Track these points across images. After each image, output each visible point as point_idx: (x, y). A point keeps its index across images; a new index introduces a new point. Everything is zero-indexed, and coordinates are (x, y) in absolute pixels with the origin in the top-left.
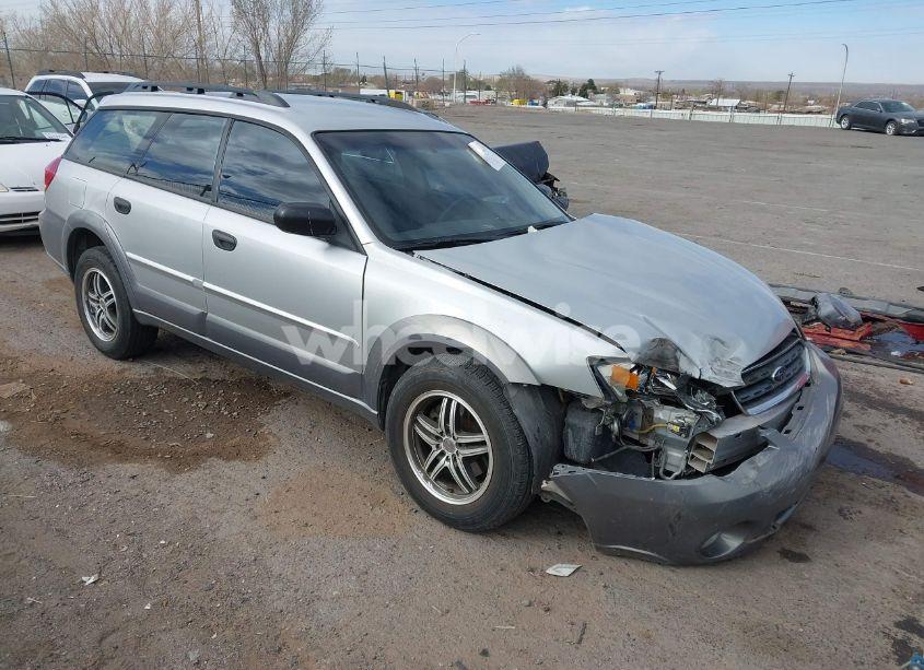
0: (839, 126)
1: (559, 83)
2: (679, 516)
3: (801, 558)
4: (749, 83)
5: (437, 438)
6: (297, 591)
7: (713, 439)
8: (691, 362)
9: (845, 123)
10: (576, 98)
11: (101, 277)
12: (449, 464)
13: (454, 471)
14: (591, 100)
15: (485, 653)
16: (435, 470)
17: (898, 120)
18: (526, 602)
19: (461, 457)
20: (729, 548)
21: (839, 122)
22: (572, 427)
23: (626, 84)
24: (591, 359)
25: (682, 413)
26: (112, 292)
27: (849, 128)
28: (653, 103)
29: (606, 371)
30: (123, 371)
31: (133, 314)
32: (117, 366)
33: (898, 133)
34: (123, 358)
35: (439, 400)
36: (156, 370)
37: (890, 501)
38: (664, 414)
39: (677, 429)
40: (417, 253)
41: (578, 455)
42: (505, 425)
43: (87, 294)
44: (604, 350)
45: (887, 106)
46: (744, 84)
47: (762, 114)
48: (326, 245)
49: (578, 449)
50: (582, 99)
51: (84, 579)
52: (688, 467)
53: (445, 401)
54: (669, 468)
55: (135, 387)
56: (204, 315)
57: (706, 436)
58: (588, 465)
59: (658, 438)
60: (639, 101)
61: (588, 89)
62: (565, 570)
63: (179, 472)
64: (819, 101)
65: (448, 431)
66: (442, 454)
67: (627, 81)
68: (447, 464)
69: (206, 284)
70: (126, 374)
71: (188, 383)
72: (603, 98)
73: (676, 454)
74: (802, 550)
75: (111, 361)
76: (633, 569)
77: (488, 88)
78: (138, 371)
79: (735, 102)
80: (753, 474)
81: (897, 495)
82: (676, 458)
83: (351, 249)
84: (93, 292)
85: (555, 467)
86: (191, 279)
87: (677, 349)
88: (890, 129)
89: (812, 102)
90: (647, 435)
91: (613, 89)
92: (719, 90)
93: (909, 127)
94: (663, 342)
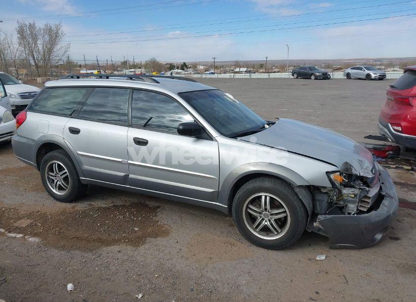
0: (293, 77)
1: (171, 64)
2: (366, 228)
3: (397, 239)
4: (249, 61)
5: (260, 213)
6: (228, 284)
7: (369, 198)
8: (356, 170)
9: (295, 76)
10: (179, 71)
11: (58, 164)
12: (268, 223)
13: (270, 226)
14: (186, 71)
15: (317, 293)
16: (260, 227)
17: (315, 74)
18: (318, 271)
19: (273, 219)
20: (377, 239)
21: (293, 76)
22: (319, 201)
23: (200, 64)
24: (327, 173)
25: (353, 190)
26: (66, 170)
27: (297, 78)
28: (213, 71)
29: (332, 176)
30: (73, 207)
31: (79, 180)
32: (68, 206)
33: (316, 79)
34: (71, 201)
35: (260, 197)
36: (90, 205)
37: (410, 214)
38: (346, 191)
39: (353, 196)
40: (239, 138)
41: (321, 211)
42: (296, 203)
43: (48, 173)
44: (331, 168)
45: (310, 68)
46: (247, 61)
47: (256, 74)
48: (195, 139)
49: (321, 210)
50: (181, 71)
51: (137, 296)
52: (358, 209)
53: (263, 197)
54: (349, 212)
55: (85, 214)
56: (127, 176)
57: (366, 197)
58: (326, 214)
59: (345, 201)
60: (206, 71)
61: (184, 66)
62: (323, 257)
63: (138, 246)
64: (277, 67)
65: (266, 209)
66: (263, 219)
67: (199, 62)
68: (266, 223)
69: (129, 162)
70: (76, 208)
71: (108, 208)
72: (190, 71)
73: (352, 206)
74: (396, 236)
75: (64, 204)
76: (344, 253)
77: (140, 68)
78: (81, 206)
79: (245, 69)
80: (386, 209)
81: (411, 212)
82: (352, 208)
83: (207, 139)
84: (52, 171)
85: (318, 217)
86: (120, 160)
87: (351, 165)
88: (313, 77)
89: (274, 68)
90: (340, 200)
91: (194, 66)
92: (238, 64)
93: (319, 76)
94: (346, 163)
